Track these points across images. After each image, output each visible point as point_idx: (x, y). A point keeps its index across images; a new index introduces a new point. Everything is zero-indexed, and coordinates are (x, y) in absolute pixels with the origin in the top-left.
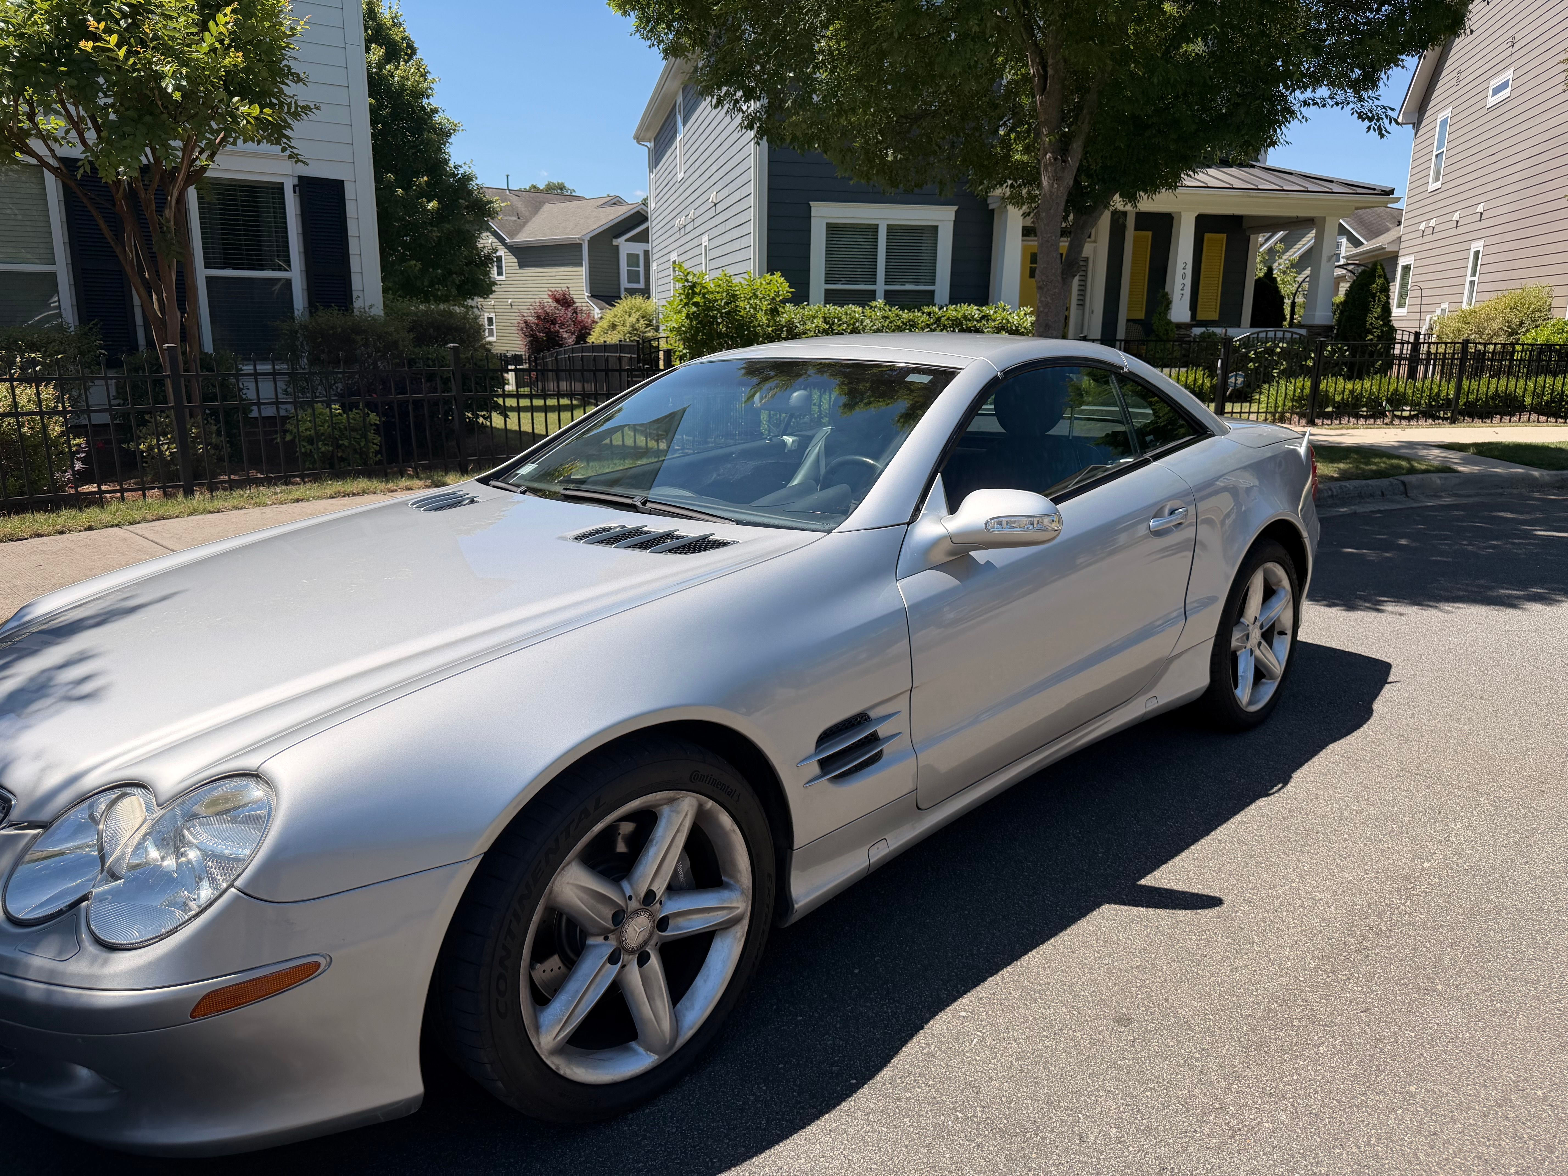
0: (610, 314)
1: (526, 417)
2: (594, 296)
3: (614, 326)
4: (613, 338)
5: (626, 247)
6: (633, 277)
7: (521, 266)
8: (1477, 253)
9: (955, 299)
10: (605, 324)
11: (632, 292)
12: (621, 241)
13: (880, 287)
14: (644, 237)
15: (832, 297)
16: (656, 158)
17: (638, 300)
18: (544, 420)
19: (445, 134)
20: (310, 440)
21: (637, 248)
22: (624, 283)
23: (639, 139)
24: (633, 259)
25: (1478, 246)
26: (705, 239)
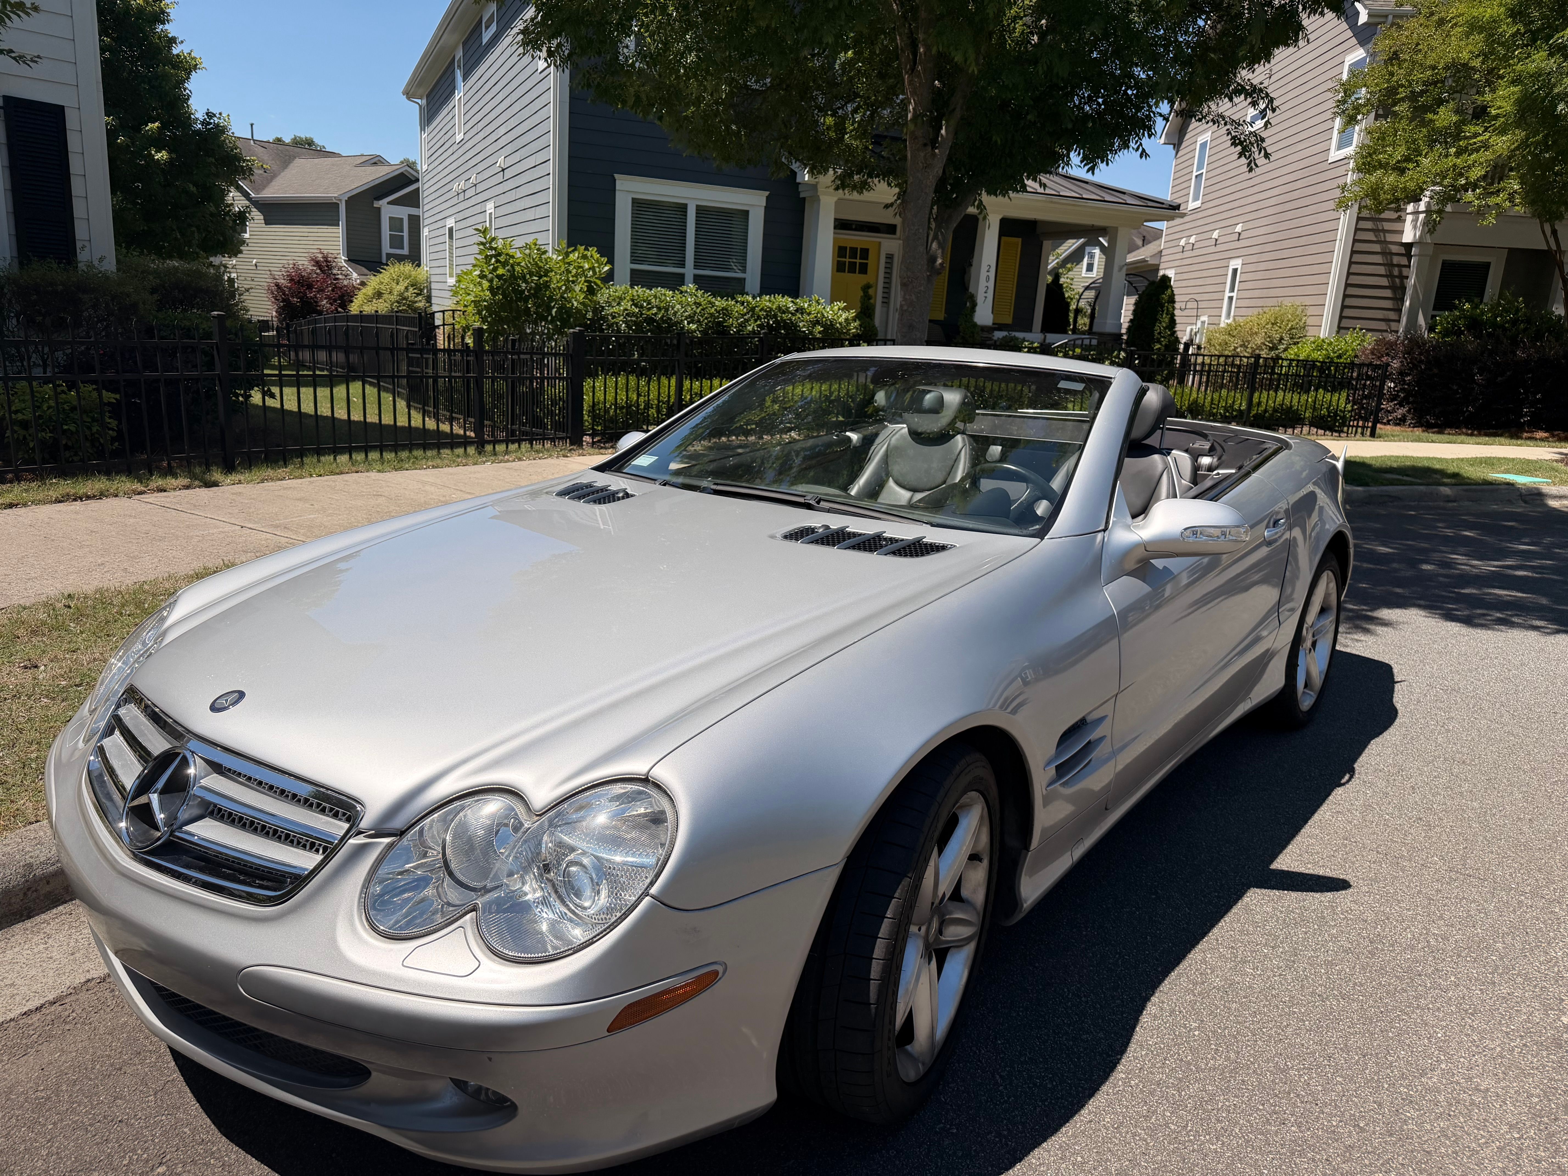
0: (374, 282)
1: (289, 393)
2: (351, 260)
3: (379, 295)
4: (382, 307)
5: (388, 210)
6: (396, 242)
7: (267, 222)
8: (1235, 271)
9: (767, 289)
10: (369, 290)
11: (400, 259)
12: (383, 203)
13: (689, 270)
14: (413, 200)
15: (637, 278)
16: (428, 116)
17: (408, 268)
18: (312, 397)
19: (186, 67)
20: (25, 425)
21: (402, 213)
22: (386, 248)
23: (409, 94)
24: (396, 223)
25: (1236, 263)
26: (490, 207)
